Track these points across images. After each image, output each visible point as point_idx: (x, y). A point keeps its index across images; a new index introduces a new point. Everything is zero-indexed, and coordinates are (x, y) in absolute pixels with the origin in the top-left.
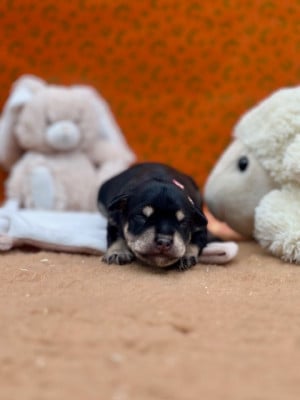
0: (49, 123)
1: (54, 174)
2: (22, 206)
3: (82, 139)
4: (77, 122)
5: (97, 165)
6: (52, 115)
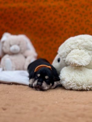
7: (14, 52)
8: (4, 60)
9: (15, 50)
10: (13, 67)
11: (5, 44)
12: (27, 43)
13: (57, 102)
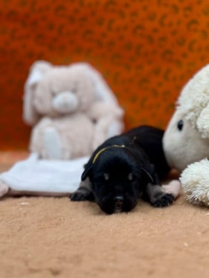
0: (54, 95)
1: (60, 132)
2: (40, 157)
3: (80, 104)
4: (74, 91)
5: (95, 121)
6: (55, 89)
7: (63, 110)
8: (42, 134)
9: (65, 105)
10: (64, 150)
11: (39, 92)
12: (94, 85)
13: (186, 244)
